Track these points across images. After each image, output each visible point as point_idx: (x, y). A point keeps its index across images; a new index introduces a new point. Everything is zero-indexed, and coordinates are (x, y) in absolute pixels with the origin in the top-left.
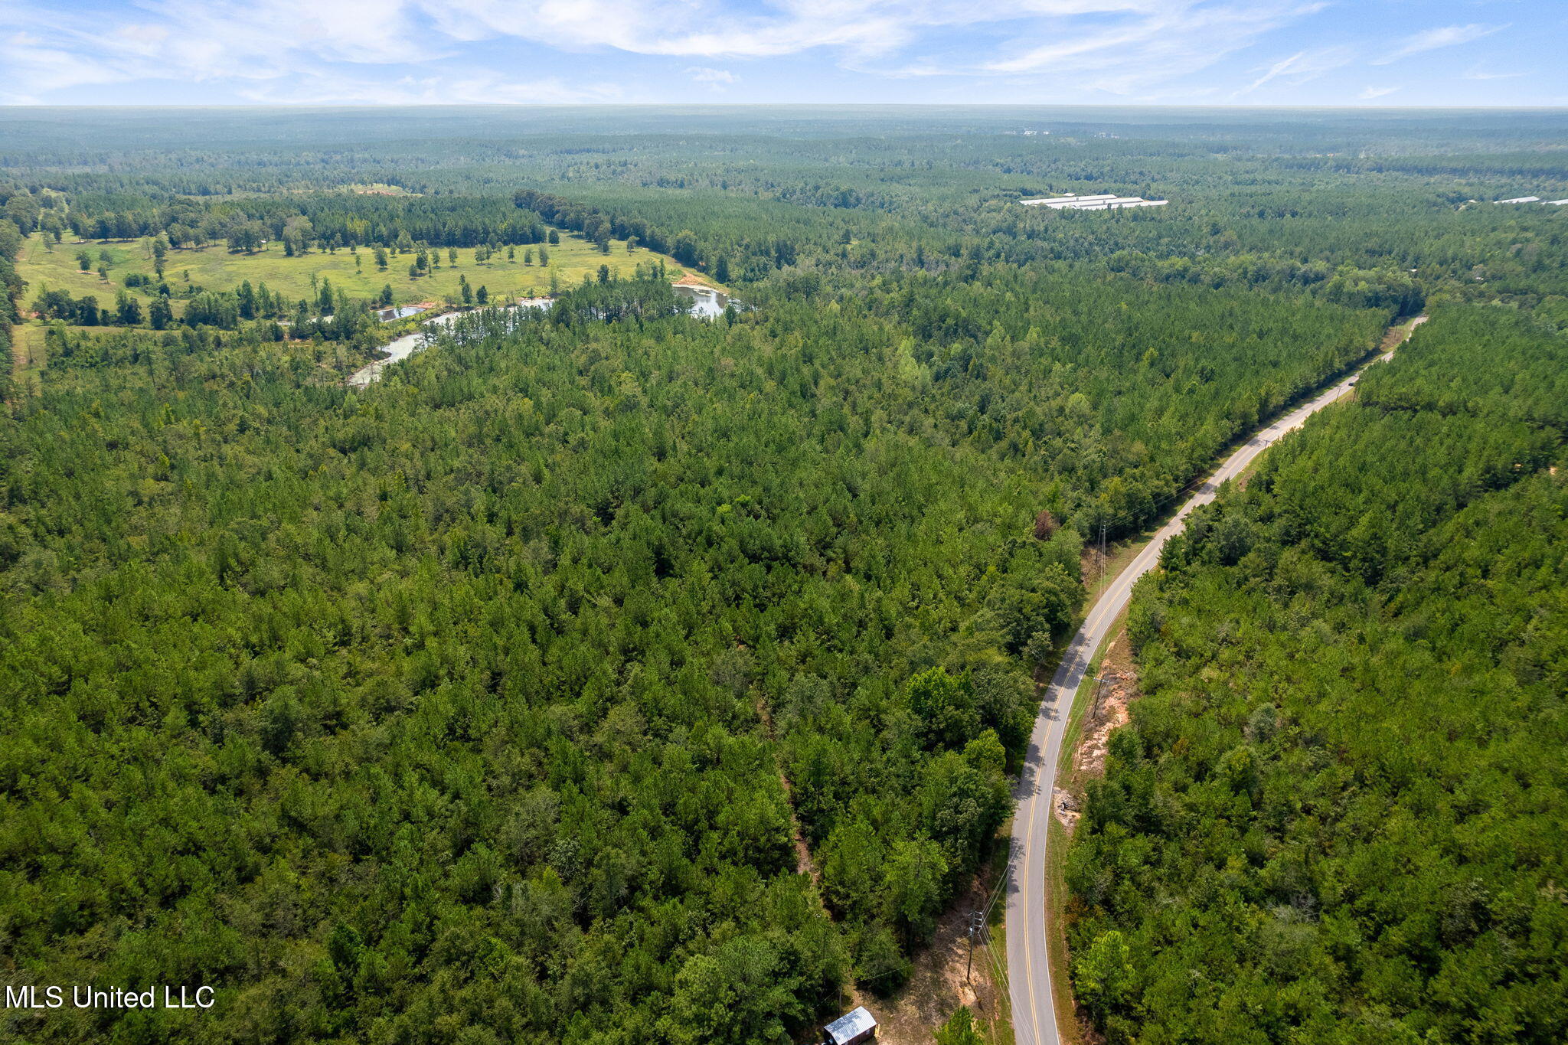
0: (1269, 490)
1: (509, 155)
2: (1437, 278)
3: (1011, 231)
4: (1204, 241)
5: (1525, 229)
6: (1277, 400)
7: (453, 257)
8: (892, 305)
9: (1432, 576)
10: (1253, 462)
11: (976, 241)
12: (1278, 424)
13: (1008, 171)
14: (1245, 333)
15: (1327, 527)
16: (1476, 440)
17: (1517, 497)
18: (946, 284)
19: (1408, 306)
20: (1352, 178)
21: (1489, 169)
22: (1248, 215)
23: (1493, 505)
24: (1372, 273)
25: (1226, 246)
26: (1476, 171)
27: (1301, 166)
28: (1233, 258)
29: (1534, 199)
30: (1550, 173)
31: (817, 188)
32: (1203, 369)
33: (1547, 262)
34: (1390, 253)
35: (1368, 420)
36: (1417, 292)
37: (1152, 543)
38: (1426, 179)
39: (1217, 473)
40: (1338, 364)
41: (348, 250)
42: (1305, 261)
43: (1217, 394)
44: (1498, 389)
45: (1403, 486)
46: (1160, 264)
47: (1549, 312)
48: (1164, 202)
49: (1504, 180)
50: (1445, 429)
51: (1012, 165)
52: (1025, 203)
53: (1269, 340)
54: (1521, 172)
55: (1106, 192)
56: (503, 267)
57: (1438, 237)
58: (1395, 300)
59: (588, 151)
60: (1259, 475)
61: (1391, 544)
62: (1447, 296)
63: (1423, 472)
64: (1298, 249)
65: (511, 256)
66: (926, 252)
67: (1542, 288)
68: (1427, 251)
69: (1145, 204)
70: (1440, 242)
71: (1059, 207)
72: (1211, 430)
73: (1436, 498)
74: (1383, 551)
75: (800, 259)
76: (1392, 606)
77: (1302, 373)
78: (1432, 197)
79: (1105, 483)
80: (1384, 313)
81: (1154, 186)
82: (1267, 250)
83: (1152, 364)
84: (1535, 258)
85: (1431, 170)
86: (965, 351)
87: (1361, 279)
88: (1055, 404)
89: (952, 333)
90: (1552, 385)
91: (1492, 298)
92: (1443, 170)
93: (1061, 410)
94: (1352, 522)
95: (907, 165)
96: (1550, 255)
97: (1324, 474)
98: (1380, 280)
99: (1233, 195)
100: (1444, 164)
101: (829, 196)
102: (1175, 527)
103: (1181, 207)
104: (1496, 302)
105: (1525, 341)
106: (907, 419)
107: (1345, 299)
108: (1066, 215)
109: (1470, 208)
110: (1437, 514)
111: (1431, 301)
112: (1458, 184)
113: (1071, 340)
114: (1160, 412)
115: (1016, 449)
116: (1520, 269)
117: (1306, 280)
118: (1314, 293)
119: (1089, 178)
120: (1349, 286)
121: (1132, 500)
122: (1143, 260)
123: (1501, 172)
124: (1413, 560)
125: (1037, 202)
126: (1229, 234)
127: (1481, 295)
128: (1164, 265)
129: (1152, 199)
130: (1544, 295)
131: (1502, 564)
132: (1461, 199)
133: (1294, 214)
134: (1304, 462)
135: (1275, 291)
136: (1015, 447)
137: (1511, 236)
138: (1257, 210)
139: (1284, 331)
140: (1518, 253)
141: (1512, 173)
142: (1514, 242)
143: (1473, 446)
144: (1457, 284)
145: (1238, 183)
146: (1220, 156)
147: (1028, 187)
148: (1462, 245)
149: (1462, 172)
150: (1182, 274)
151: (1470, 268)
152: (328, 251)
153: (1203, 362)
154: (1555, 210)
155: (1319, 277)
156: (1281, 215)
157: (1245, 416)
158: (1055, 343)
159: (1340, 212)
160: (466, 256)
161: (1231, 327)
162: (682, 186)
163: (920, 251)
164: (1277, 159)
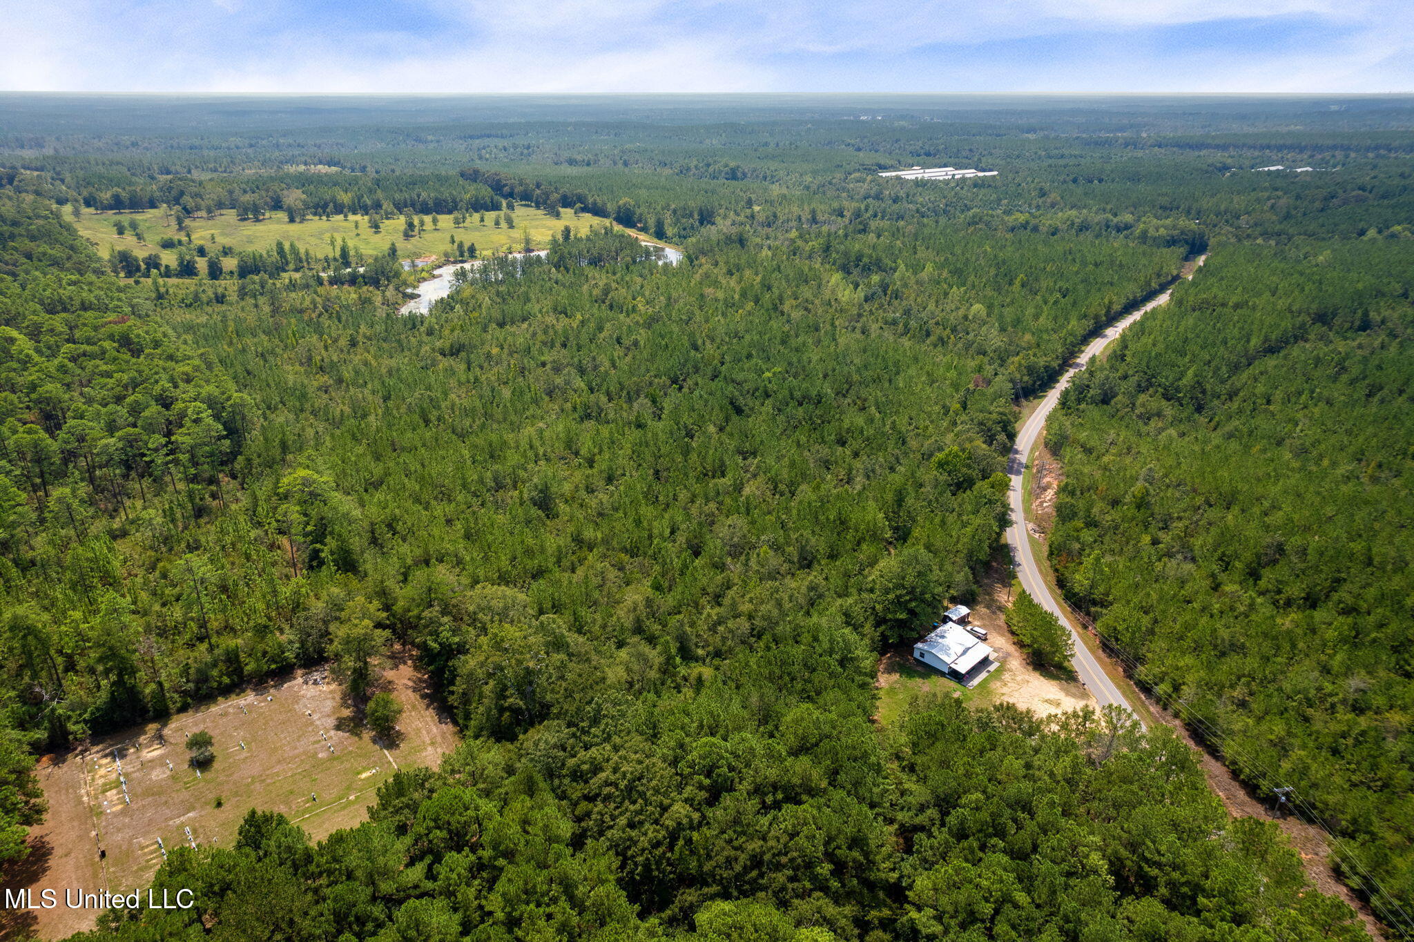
0: (1123, 360)
1: (418, 140)
2: (1215, 226)
3: (878, 197)
4: (1034, 202)
5: (1276, 189)
6: (1116, 307)
7: (435, 221)
8: (812, 251)
9: (1235, 405)
10: (1106, 348)
11: (855, 205)
12: (1118, 324)
13: (859, 150)
14: (1084, 263)
15: (1167, 378)
16: (1257, 322)
17: (1285, 358)
18: (846, 236)
19: (1196, 246)
20: (1140, 154)
21: (1244, 145)
22: (1065, 182)
23: (1271, 362)
24: (1168, 222)
25: (1053, 205)
26: (1236, 146)
27: (1096, 143)
28: (1060, 214)
29: (1280, 168)
30: (1291, 148)
31: (708, 165)
32: (1060, 288)
33: (1294, 212)
34: (1178, 208)
35: (1183, 316)
36: (1202, 236)
37: (1046, 400)
38: (1197, 153)
39: (1082, 356)
40: (1154, 285)
41: (341, 217)
42: (1115, 215)
43: (1074, 303)
44: (1268, 293)
45: (1213, 351)
46: (1006, 218)
47: (1297, 247)
48: (995, 173)
49: (1257, 153)
50: (1236, 318)
51: (861, 145)
52: (884, 175)
53: (1102, 268)
54: (1269, 147)
55: (945, 166)
56: (476, 229)
57: (1213, 196)
58: (1186, 242)
59: (489, 136)
60: (1115, 351)
61: (1208, 387)
62: (1225, 238)
63: (1225, 342)
64: (1109, 207)
65: (482, 220)
66: (819, 213)
67: (1291, 231)
68: (1205, 206)
69: (981, 174)
70: (1215, 199)
71: (913, 177)
72: (1076, 326)
73: (1234, 358)
74: (1204, 392)
75: (718, 220)
76: (1212, 424)
77: (1132, 290)
78: (1205, 167)
79: (1011, 359)
80: (1181, 250)
81: (984, 159)
82: (1084, 208)
83: (1023, 286)
84: (1285, 210)
85: (1200, 146)
86: (882, 281)
87: (1159, 226)
88: (961, 312)
89: (867, 270)
90: (1303, 290)
91: (1256, 238)
92: (1208, 146)
93: (966, 318)
94: (1182, 375)
95: (772, 145)
96: (1296, 208)
97: (1161, 347)
98: (1174, 227)
99: (1050, 166)
100: (1209, 141)
101: (720, 172)
102: (1063, 383)
103: (1011, 176)
104: (1260, 241)
105: (1282, 265)
106: (859, 325)
107: (1150, 242)
108: (919, 184)
109: (1234, 174)
110: (1235, 368)
111: (1212, 242)
112: (1219, 157)
113: (957, 272)
114: (1036, 317)
115: (942, 341)
116: (1274, 218)
117: (1119, 230)
118: (1126, 237)
119: (928, 154)
120: (1152, 232)
121: (1031, 370)
122: (992, 216)
123: (1254, 147)
124: (1223, 397)
125: (894, 174)
126: (1054, 196)
127: (1248, 236)
128: (1010, 220)
129: (984, 171)
130: (1293, 236)
131: (1278, 395)
132: (1226, 168)
133: (1100, 181)
134: (1147, 340)
135: (1097, 237)
136: (941, 339)
137: (1266, 194)
138: (1072, 177)
139: (1112, 263)
140: (1272, 207)
141: (1262, 148)
142: (1269, 198)
143: (1255, 327)
144: (1231, 229)
145: (1050, 157)
146: (1031, 136)
147: (882, 162)
148: (1231, 202)
149: (1224, 147)
150: (1024, 226)
151: (1238, 218)
152: (324, 218)
153: (1060, 284)
154: (1297, 175)
155: (1127, 227)
156: (1091, 181)
157: (1096, 317)
158: (945, 274)
159: (1135, 178)
160: (446, 221)
161: (1074, 260)
162: (588, 164)
163: (813, 212)
164: (1077, 138)
